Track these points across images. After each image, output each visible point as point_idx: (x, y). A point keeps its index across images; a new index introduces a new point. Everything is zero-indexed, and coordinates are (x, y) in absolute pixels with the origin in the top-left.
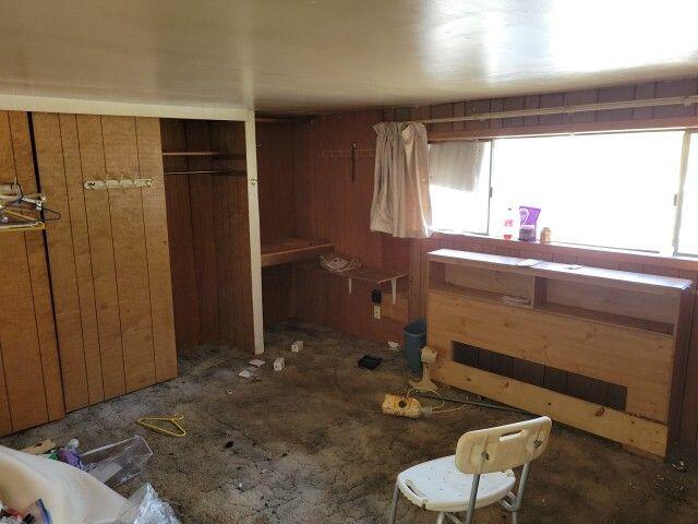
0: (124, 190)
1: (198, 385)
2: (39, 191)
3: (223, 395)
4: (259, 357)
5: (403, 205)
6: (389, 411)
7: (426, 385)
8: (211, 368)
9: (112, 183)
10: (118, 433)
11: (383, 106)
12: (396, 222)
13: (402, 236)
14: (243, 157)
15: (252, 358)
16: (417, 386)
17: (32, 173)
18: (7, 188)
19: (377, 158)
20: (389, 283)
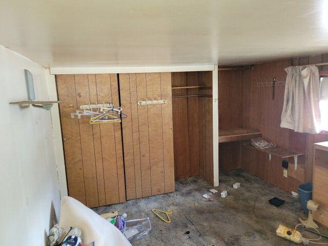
0: (154, 105)
1: (183, 198)
2: (120, 106)
3: (193, 205)
4: (216, 188)
5: (301, 114)
6: (280, 235)
7: (309, 223)
8: (191, 190)
9: (149, 102)
10: (143, 214)
11: (292, 57)
12: (296, 123)
13: (301, 131)
14: (211, 88)
15: (212, 188)
16: (304, 223)
17: (118, 99)
18: (108, 105)
19: (286, 87)
20: (293, 158)
